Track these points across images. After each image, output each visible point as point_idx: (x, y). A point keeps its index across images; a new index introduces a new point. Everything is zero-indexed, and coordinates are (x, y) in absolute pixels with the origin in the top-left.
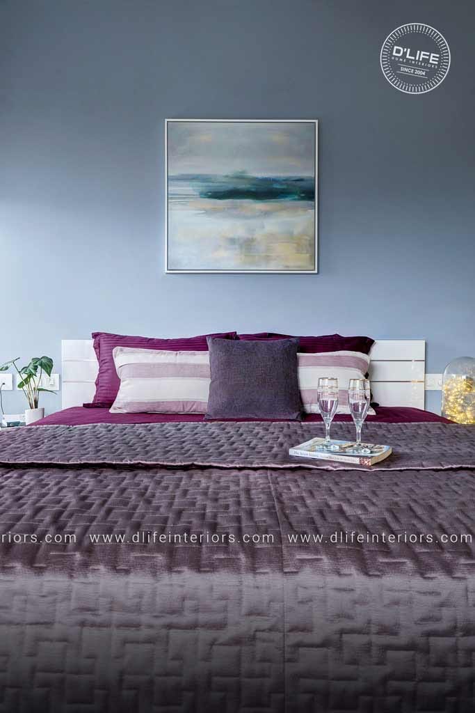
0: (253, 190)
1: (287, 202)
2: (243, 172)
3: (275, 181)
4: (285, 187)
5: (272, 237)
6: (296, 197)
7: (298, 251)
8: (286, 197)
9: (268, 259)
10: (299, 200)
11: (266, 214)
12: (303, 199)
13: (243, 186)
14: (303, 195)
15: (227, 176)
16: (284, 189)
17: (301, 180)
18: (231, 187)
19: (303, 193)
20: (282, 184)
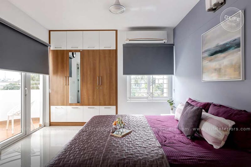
0: (221, 50)
1: (231, 51)
2: (218, 44)
3: (227, 44)
4: (230, 45)
5: (226, 66)
6: (234, 48)
7: (235, 71)
8: (230, 49)
9: (225, 75)
10: (235, 49)
11: (224, 57)
12: (236, 48)
13: (218, 49)
14: (236, 46)
15: (214, 47)
16: (230, 46)
17: (235, 40)
18: (215, 51)
19: (236, 45)
20: (229, 44)
